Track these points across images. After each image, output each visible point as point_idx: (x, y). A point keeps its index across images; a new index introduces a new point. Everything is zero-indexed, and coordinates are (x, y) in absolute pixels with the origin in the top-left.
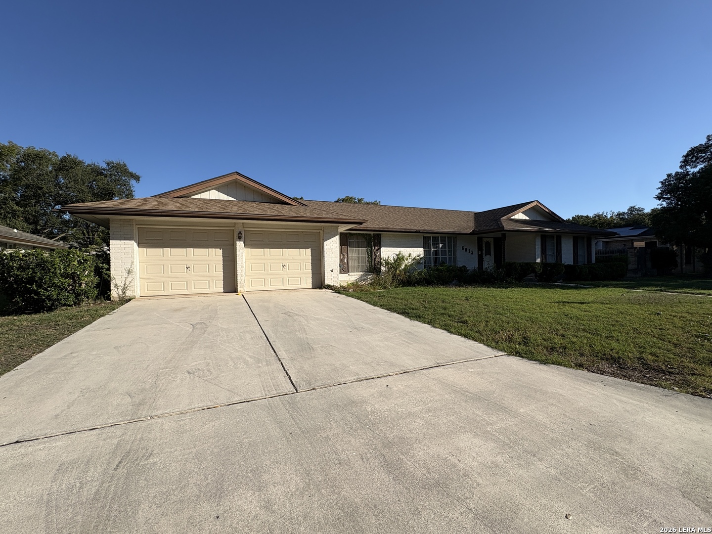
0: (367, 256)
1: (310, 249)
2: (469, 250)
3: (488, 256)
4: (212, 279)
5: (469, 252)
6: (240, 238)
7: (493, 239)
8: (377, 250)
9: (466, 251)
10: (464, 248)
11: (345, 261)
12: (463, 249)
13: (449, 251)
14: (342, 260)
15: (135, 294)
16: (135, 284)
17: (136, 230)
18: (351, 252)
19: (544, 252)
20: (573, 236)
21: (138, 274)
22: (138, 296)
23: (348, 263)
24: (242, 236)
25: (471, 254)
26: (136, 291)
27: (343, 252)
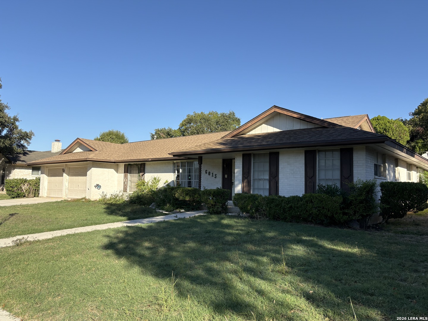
0: (138, 180)
2: (213, 173)
5: (213, 176)
6: (64, 171)
9: (209, 174)
10: (208, 172)
11: (126, 183)
12: (206, 173)
13: (194, 175)
14: (124, 183)
15: (43, 196)
16: (44, 192)
17: (46, 170)
18: (131, 176)
19: (246, 176)
20: (305, 151)
21: (46, 188)
22: (45, 197)
23: (127, 185)
24: (66, 170)
25: (215, 177)
26: (43, 195)
27: (126, 177)
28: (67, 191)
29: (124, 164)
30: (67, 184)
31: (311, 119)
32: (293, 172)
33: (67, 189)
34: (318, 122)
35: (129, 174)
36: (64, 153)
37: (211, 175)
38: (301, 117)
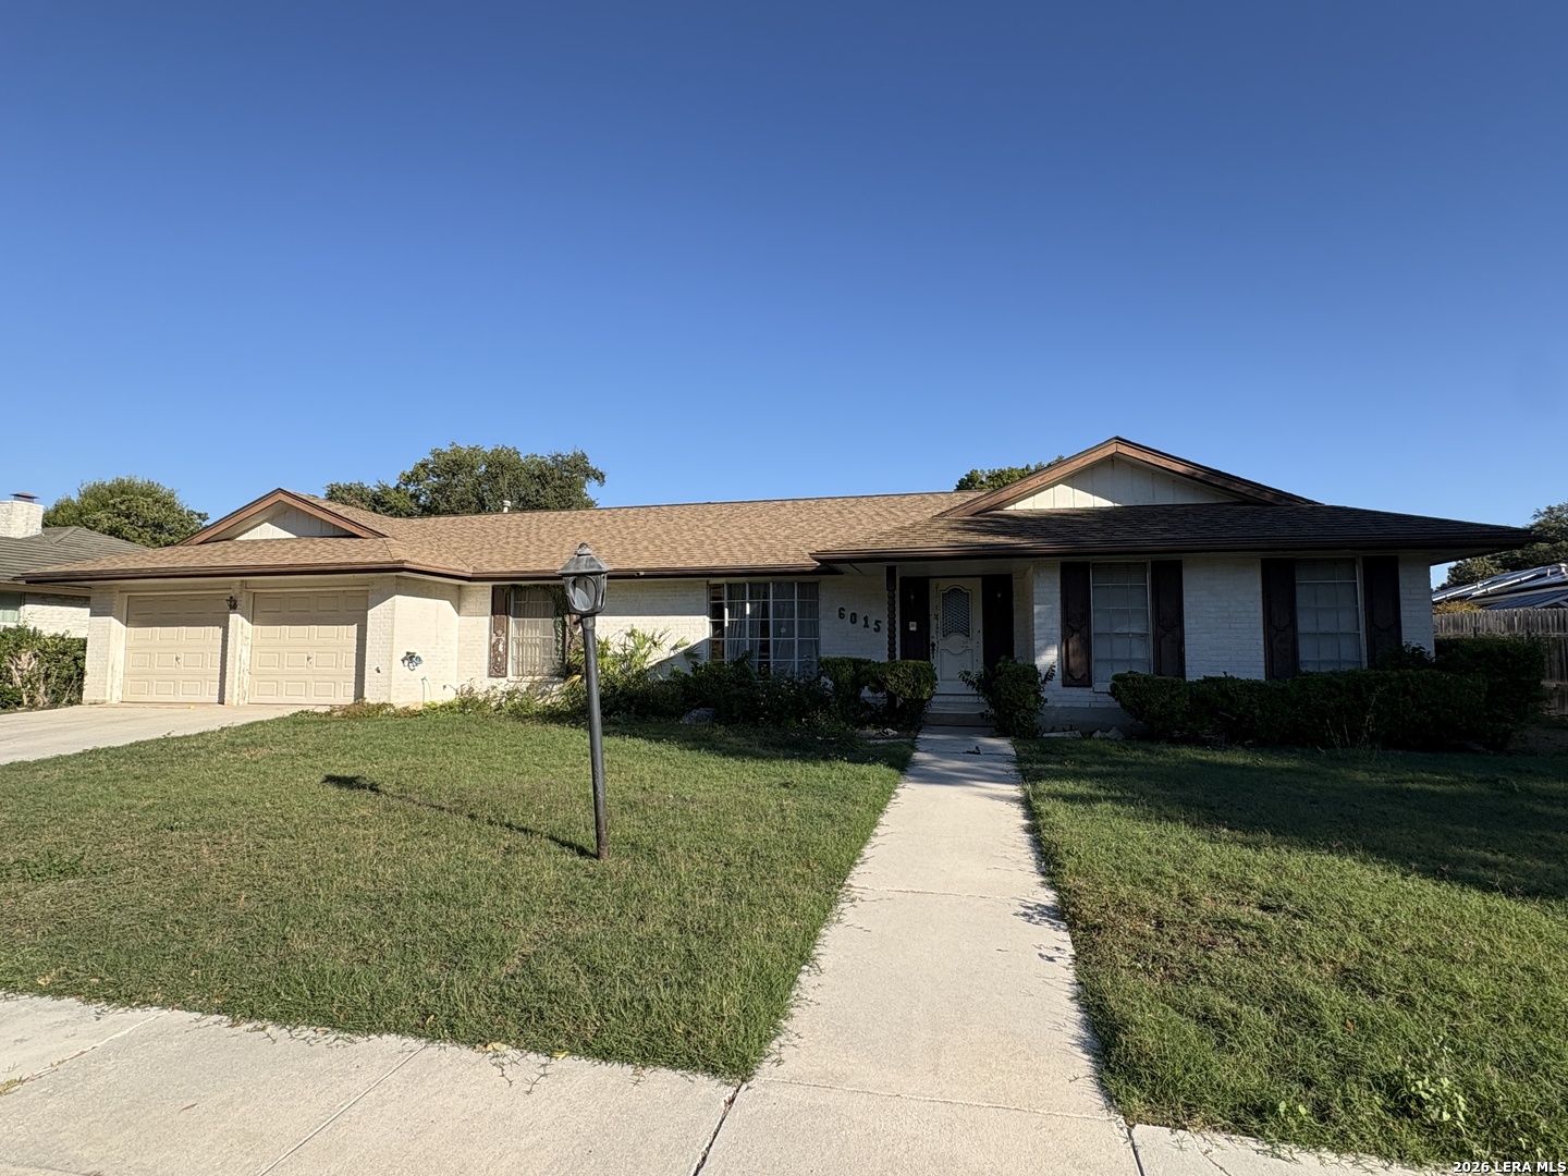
0: (554, 637)
1: (355, 626)
2: (866, 619)
3: (956, 639)
4: (206, 680)
5: (866, 626)
6: (233, 606)
7: (980, 579)
8: (576, 623)
9: (854, 621)
10: (848, 614)
11: (501, 649)
12: (842, 616)
13: (800, 622)
14: (494, 647)
15: (108, 698)
16: (109, 683)
17: (121, 601)
18: (519, 627)
19: (1075, 624)
20: (1262, 560)
21: (120, 668)
22: (114, 701)
23: (506, 653)
24: (241, 603)
25: (875, 629)
26: (108, 694)
27: (496, 628)
28: (247, 677)
29: (490, 584)
30: (246, 655)
31: (1226, 481)
32: (1226, 615)
33: (247, 673)
34: (1246, 488)
35: (514, 617)
36: (200, 539)
37: (861, 622)
38: (1194, 474)
